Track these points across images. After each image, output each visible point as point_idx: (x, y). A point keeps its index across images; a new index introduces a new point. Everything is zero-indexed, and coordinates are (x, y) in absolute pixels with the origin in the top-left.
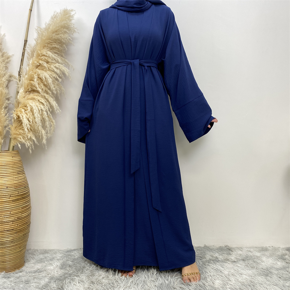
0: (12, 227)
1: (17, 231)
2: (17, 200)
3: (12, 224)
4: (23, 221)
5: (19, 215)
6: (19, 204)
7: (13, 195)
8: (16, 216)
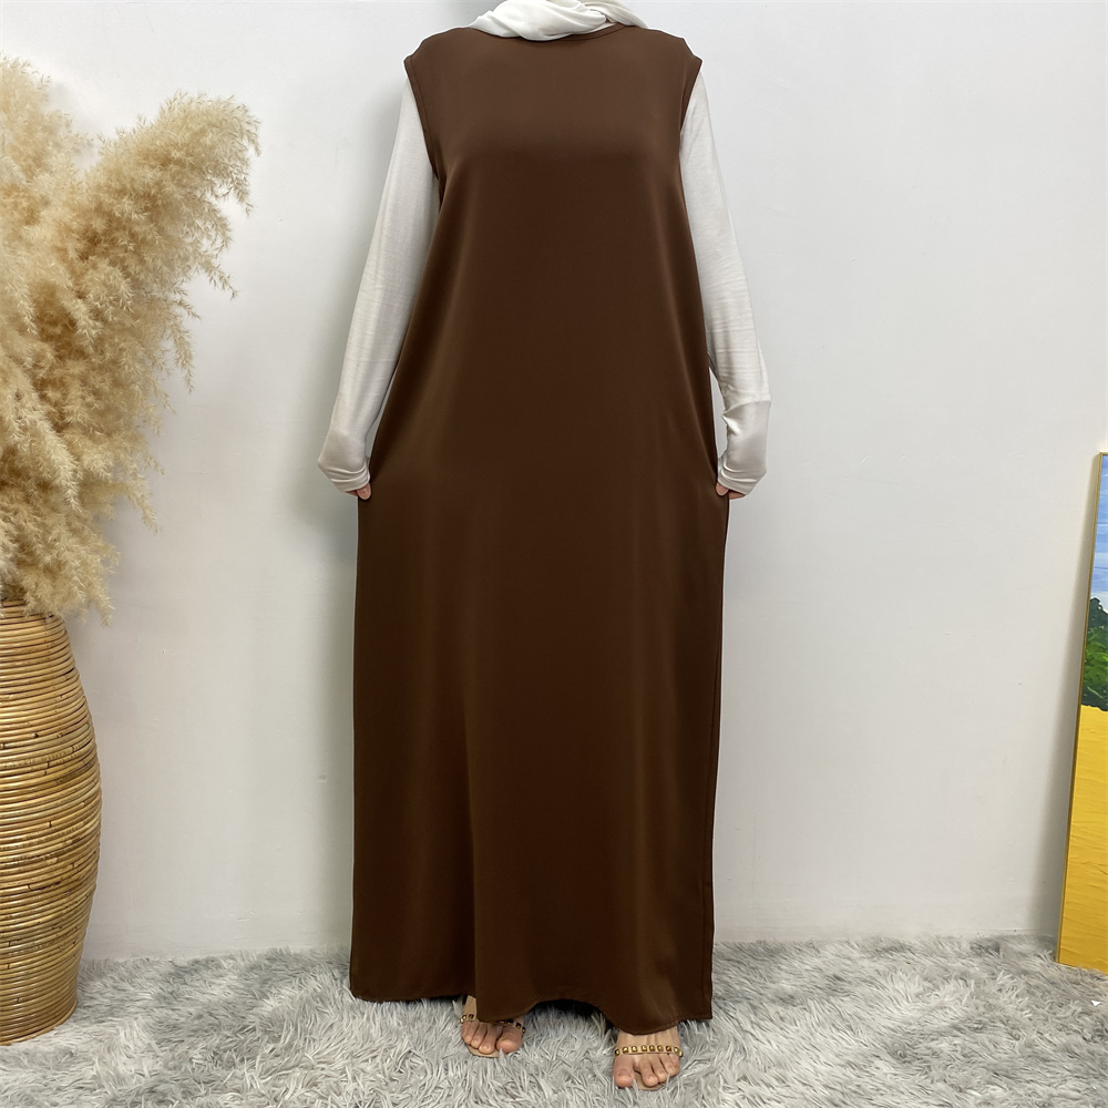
0: (55, 874)
1: (72, 886)
2: (72, 775)
3: (57, 862)
5: (77, 829)
6: (77, 790)
7: (58, 761)
8: (70, 832)
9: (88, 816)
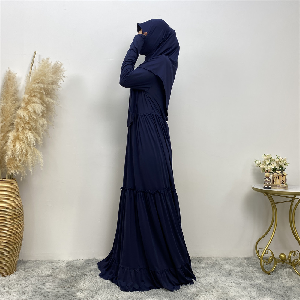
0: (9, 240)
1: (13, 243)
2: (14, 218)
3: (9, 237)
4: (18, 235)
5: (15, 230)
6: (15, 222)
7: (11, 215)
8: (13, 231)
9: (18, 228)
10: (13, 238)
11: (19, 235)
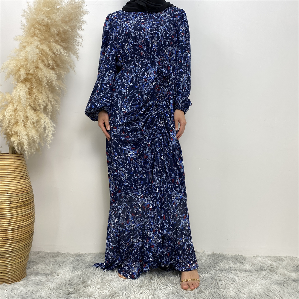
0: (11, 236)
1: (17, 241)
2: (18, 207)
3: (12, 233)
5: (19, 223)
6: (20, 212)
7: (14, 202)
8: (16, 224)
9: (24, 220)
10: (18, 234)
11: (25, 229)
